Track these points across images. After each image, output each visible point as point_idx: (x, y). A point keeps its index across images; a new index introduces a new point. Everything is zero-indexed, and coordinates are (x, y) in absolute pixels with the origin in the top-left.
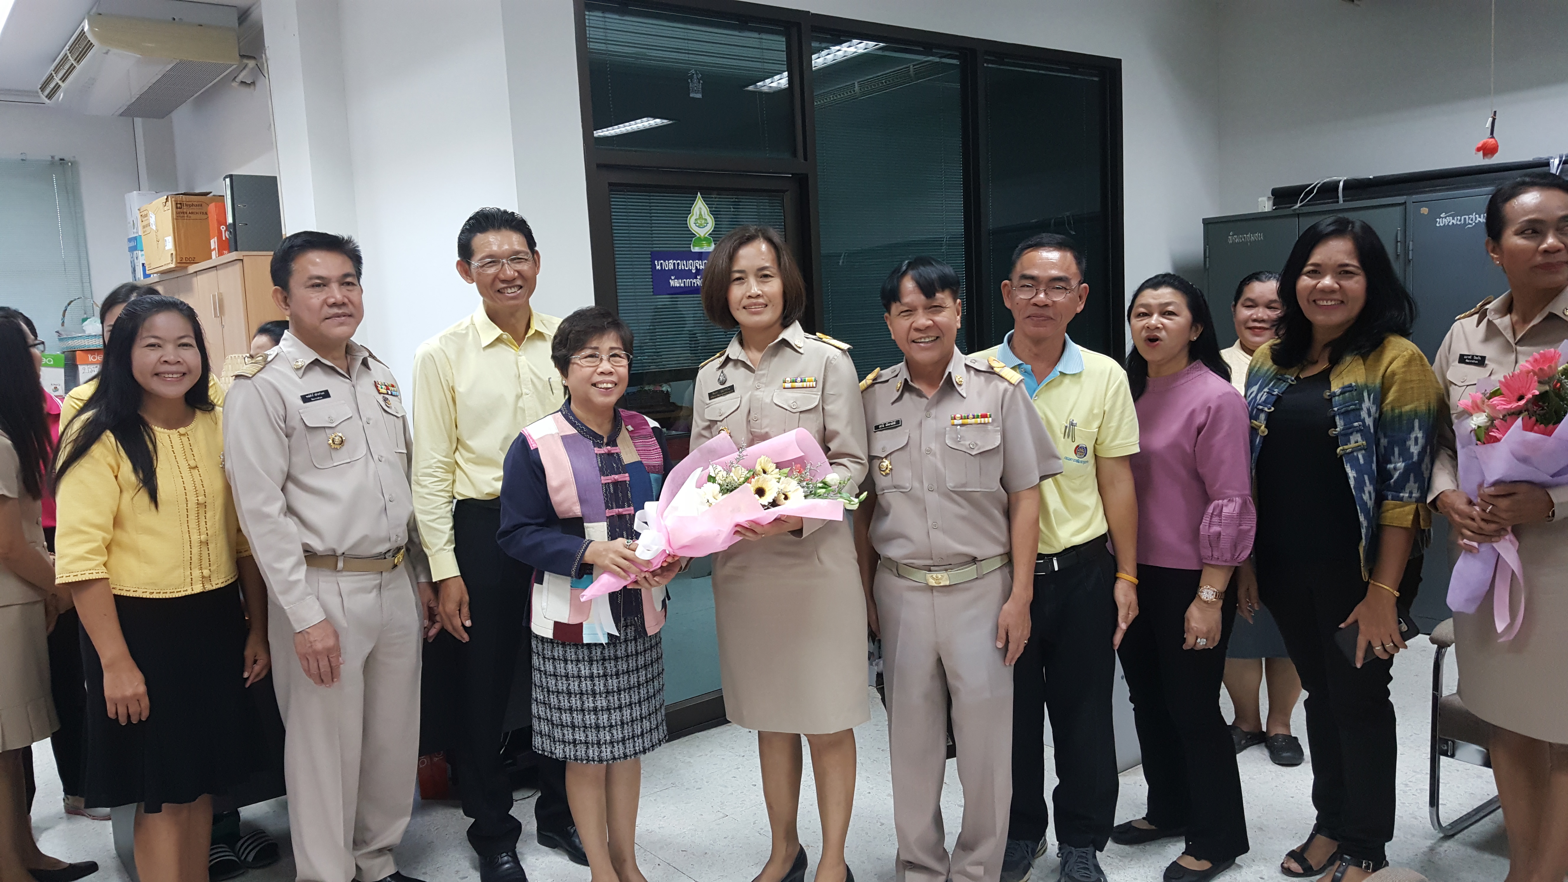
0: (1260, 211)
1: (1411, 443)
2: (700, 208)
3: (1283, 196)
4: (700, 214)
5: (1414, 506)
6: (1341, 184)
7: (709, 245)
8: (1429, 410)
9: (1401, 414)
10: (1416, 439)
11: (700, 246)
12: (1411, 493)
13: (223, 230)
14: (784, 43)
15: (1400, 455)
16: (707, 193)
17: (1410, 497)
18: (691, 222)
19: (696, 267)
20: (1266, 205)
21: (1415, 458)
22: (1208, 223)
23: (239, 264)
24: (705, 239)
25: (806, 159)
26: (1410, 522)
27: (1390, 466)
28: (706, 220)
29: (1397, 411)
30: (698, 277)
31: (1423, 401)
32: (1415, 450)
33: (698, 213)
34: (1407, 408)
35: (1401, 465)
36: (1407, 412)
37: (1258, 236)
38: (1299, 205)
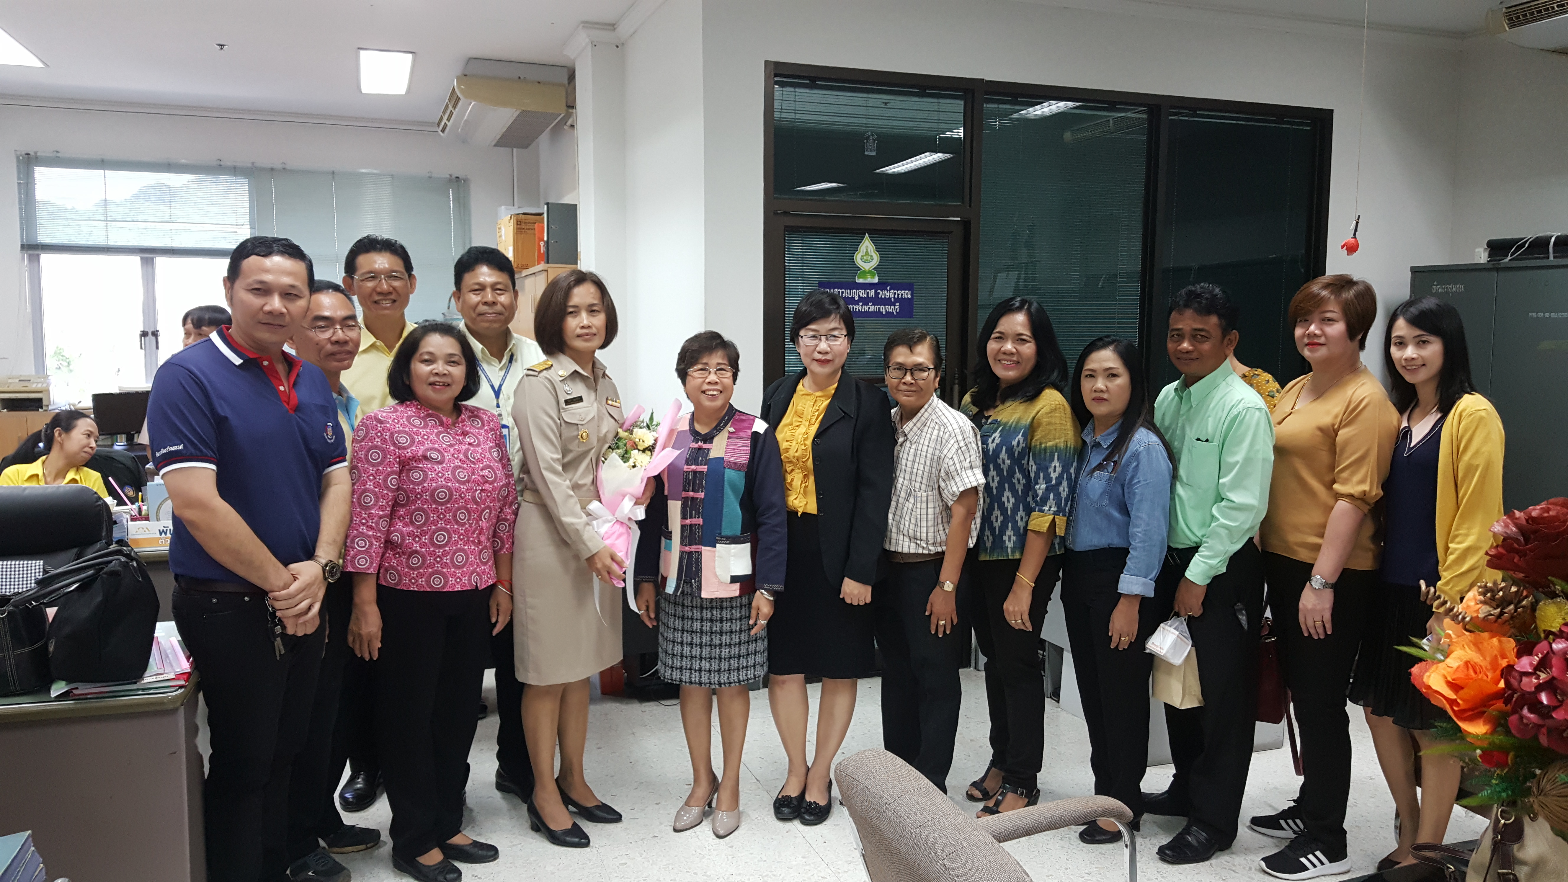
0: (1476, 262)
1: (1051, 470)
2: (867, 247)
3: (1497, 248)
4: (867, 252)
5: (1051, 517)
6: (1553, 239)
7: (873, 277)
8: (1067, 447)
9: (1046, 448)
10: (1055, 467)
11: (865, 277)
12: (1050, 507)
13: (542, 245)
14: (963, 106)
15: (1043, 478)
16: (876, 234)
17: (1049, 510)
18: (858, 259)
19: (859, 295)
20: (1482, 256)
21: (1054, 482)
22: (1416, 271)
23: (545, 274)
24: (870, 272)
25: (970, 206)
26: (1046, 529)
27: (1037, 487)
28: (872, 256)
29: (1043, 445)
30: (861, 304)
31: (1063, 439)
32: (1054, 476)
33: (865, 250)
34: (1050, 444)
35: (1044, 486)
36: (1050, 447)
37: (1459, 288)
38: (1509, 258)
